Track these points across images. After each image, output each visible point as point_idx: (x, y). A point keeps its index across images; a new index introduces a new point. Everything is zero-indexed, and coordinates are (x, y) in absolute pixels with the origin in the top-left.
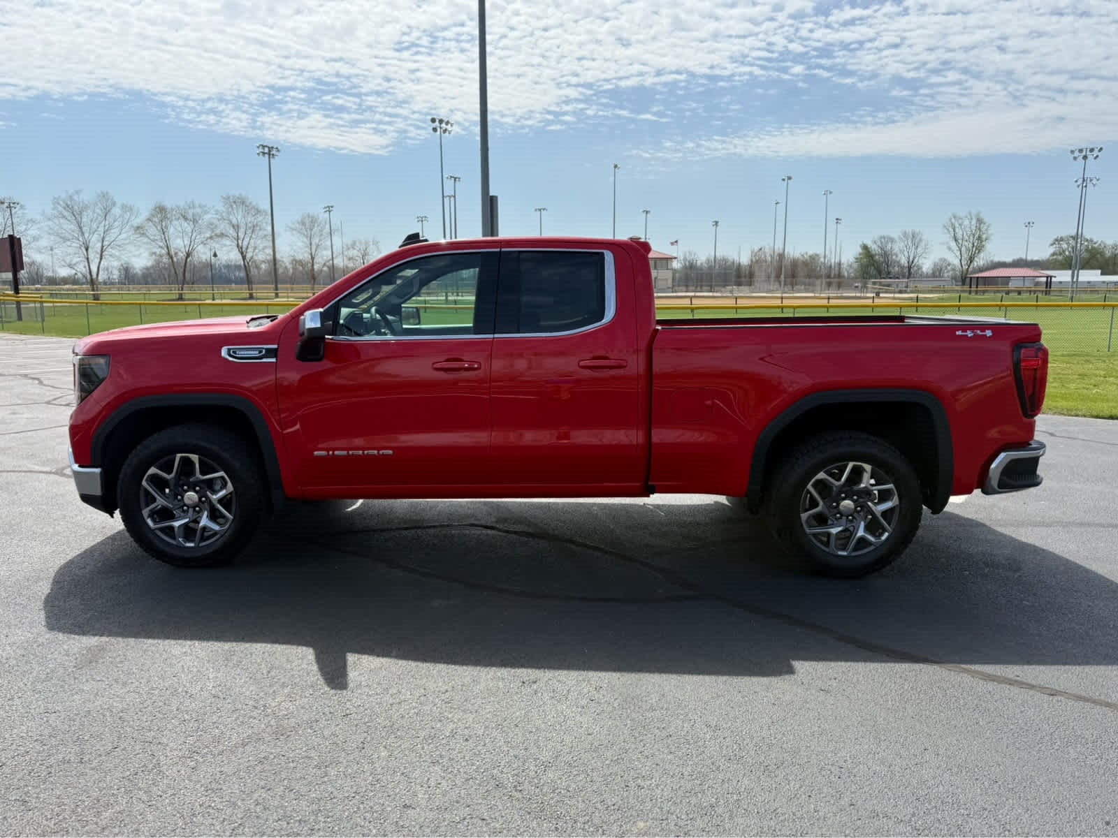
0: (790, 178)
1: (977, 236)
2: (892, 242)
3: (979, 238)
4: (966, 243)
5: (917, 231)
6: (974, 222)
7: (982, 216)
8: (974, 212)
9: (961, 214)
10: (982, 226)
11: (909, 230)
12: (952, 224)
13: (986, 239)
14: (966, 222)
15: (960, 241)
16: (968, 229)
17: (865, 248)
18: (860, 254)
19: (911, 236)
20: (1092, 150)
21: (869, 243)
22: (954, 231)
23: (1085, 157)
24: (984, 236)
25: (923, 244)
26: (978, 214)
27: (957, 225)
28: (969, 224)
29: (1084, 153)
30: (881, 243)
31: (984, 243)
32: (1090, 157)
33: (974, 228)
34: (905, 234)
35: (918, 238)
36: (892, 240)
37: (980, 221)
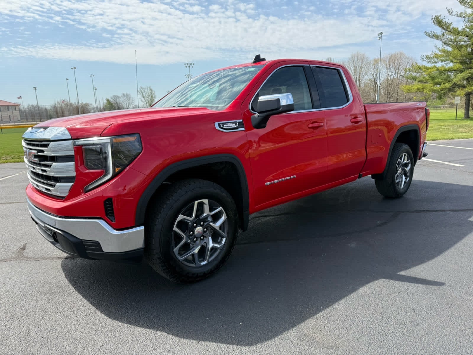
0: (75, 68)
1: (151, 96)
2: (119, 98)
3: (152, 97)
4: (148, 99)
5: (128, 93)
6: (149, 90)
7: (151, 88)
8: (148, 86)
9: (144, 87)
10: (152, 92)
11: (125, 93)
12: (141, 91)
13: (154, 97)
14: (146, 90)
15: (145, 98)
16: (147, 93)
17: (108, 100)
18: (106, 103)
19: (126, 96)
20: (191, 64)
21: (110, 99)
22: (142, 93)
23: (189, 67)
24: (153, 96)
25: (131, 99)
26: (150, 87)
27: (143, 92)
28: (147, 91)
29: (189, 65)
30: (114, 98)
31: (154, 99)
32: (191, 67)
33: (149, 93)
34: (124, 94)
35: (129, 97)
36: (119, 97)
37: (151, 90)
